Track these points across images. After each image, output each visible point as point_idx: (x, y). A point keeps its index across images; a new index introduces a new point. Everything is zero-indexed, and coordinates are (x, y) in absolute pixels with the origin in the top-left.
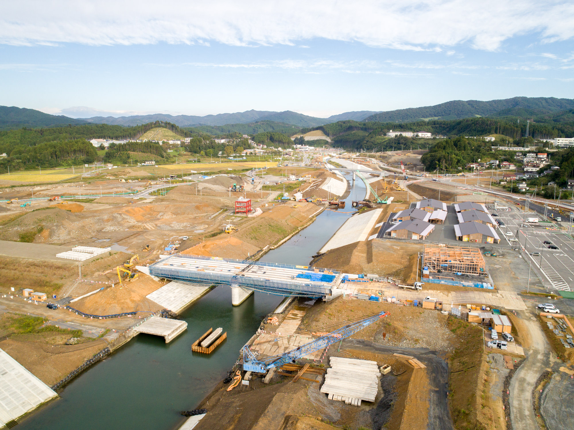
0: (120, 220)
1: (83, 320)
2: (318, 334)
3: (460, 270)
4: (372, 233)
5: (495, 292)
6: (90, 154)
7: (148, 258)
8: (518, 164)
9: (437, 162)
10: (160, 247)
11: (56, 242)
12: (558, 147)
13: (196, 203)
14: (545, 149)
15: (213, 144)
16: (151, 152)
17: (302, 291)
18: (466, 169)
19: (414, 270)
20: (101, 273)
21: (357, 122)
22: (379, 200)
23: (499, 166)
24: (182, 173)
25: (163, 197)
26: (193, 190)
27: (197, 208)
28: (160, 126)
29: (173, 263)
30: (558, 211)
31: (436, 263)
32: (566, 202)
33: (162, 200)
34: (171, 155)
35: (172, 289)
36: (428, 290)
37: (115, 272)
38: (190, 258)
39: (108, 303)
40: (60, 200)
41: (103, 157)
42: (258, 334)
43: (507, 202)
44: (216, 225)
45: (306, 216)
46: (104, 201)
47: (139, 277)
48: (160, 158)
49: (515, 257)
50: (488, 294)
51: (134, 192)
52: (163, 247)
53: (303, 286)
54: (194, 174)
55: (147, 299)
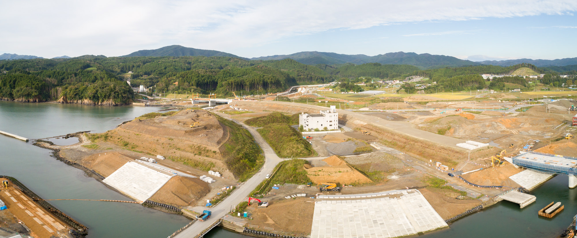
0: (496, 126)
1: (468, 186)
6: (481, 84)
7: (512, 152)
10: (520, 146)
11: (457, 136)
13: (546, 118)
15: (559, 78)
16: (518, 83)
20: (482, 159)
24: (537, 97)
25: (525, 113)
26: (544, 109)
27: (547, 121)
28: (524, 67)
29: (529, 157)
33: (524, 115)
34: (531, 86)
37: (490, 159)
38: (540, 155)
39: (484, 178)
40: (461, 111)
41: (488, 85)
44: (559, 133)
46: (487, 114)
47: (505, 164)
48: (523, 87)
51: (506, 109)
52: (523, 146)
54: (545, 98)
55: (510, 179)
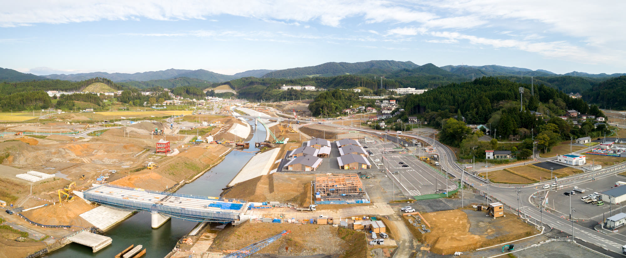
0: (64, 153)
2: (229, 251)
3: (344, 192)
4: (273, 168)
5: (371, 205)
6: (46, 102)
7: (83, 185)
8: (378, 108)
9: (321, 109)
10: (93, 177)
11: (17, 165)
12: (400, 95)
13: (124, 143)
14: (392, 96)
15: (140, 96)
16: (90, 101)
17: (213, 217)
18: (342, 114)
19: (308, 195)
20: (46, 193)
21: (257, 78)
22: (277, 141)
23: (365, 110)
24: (114, 119)
25: (98, 137)
26: (122, 133)
27: (125, 147)
28: (98, 82)
29: (103, 191)
30: (405, 139)
31: (325, 188)
32: (410, 133)
33: (97, 140)
34: (106, 104)
35: (101, 211)
36: (321, 210)
37: (56, 194)
38: (117, 188)
39: (49, 216)
40: (22, 135)
41: (55, 104)
42: (174, 252)
43: (373, 137)
44: (140, 162)
45: (216, 155)
46: (53, 138)
47: (75, 199)
48: (97, 106)
49: (383, 177)
50: (366, 207)
51: (76, 133)
52: (96, 177)
53: (214, 214)
54: (123, 120)
55: (80, 217)
